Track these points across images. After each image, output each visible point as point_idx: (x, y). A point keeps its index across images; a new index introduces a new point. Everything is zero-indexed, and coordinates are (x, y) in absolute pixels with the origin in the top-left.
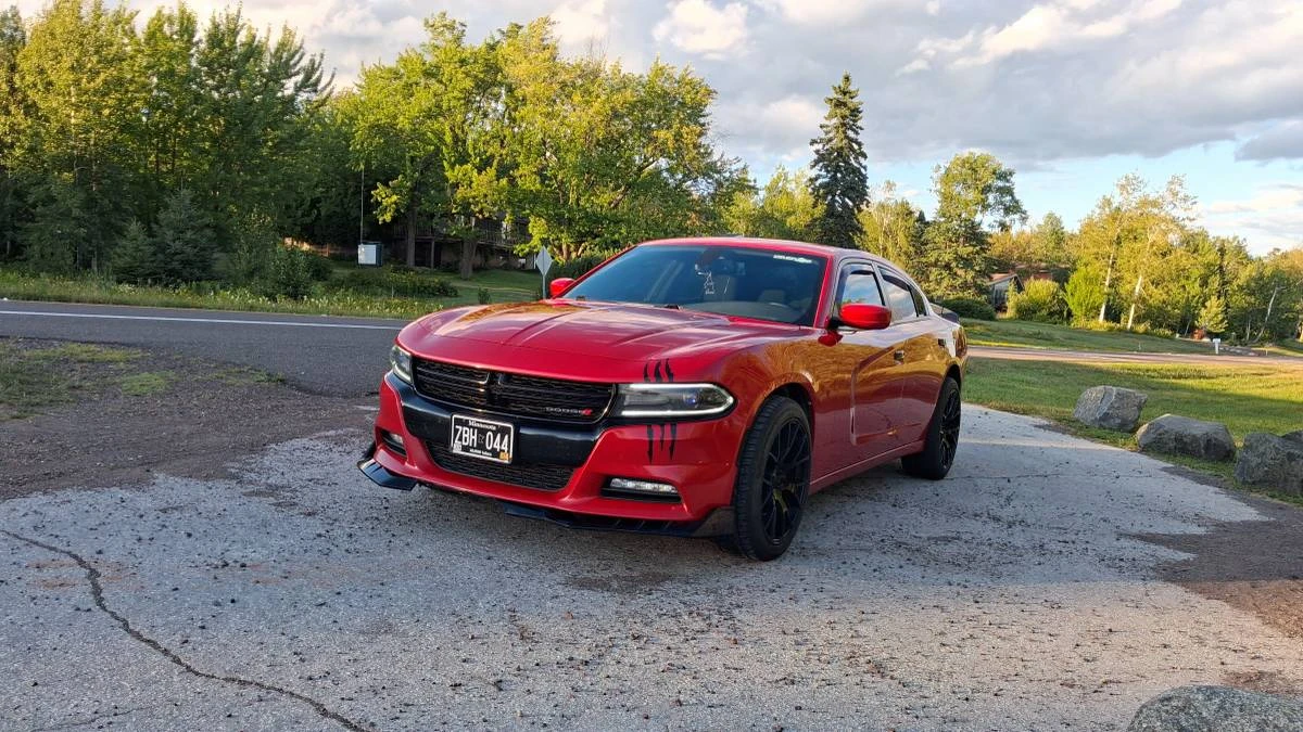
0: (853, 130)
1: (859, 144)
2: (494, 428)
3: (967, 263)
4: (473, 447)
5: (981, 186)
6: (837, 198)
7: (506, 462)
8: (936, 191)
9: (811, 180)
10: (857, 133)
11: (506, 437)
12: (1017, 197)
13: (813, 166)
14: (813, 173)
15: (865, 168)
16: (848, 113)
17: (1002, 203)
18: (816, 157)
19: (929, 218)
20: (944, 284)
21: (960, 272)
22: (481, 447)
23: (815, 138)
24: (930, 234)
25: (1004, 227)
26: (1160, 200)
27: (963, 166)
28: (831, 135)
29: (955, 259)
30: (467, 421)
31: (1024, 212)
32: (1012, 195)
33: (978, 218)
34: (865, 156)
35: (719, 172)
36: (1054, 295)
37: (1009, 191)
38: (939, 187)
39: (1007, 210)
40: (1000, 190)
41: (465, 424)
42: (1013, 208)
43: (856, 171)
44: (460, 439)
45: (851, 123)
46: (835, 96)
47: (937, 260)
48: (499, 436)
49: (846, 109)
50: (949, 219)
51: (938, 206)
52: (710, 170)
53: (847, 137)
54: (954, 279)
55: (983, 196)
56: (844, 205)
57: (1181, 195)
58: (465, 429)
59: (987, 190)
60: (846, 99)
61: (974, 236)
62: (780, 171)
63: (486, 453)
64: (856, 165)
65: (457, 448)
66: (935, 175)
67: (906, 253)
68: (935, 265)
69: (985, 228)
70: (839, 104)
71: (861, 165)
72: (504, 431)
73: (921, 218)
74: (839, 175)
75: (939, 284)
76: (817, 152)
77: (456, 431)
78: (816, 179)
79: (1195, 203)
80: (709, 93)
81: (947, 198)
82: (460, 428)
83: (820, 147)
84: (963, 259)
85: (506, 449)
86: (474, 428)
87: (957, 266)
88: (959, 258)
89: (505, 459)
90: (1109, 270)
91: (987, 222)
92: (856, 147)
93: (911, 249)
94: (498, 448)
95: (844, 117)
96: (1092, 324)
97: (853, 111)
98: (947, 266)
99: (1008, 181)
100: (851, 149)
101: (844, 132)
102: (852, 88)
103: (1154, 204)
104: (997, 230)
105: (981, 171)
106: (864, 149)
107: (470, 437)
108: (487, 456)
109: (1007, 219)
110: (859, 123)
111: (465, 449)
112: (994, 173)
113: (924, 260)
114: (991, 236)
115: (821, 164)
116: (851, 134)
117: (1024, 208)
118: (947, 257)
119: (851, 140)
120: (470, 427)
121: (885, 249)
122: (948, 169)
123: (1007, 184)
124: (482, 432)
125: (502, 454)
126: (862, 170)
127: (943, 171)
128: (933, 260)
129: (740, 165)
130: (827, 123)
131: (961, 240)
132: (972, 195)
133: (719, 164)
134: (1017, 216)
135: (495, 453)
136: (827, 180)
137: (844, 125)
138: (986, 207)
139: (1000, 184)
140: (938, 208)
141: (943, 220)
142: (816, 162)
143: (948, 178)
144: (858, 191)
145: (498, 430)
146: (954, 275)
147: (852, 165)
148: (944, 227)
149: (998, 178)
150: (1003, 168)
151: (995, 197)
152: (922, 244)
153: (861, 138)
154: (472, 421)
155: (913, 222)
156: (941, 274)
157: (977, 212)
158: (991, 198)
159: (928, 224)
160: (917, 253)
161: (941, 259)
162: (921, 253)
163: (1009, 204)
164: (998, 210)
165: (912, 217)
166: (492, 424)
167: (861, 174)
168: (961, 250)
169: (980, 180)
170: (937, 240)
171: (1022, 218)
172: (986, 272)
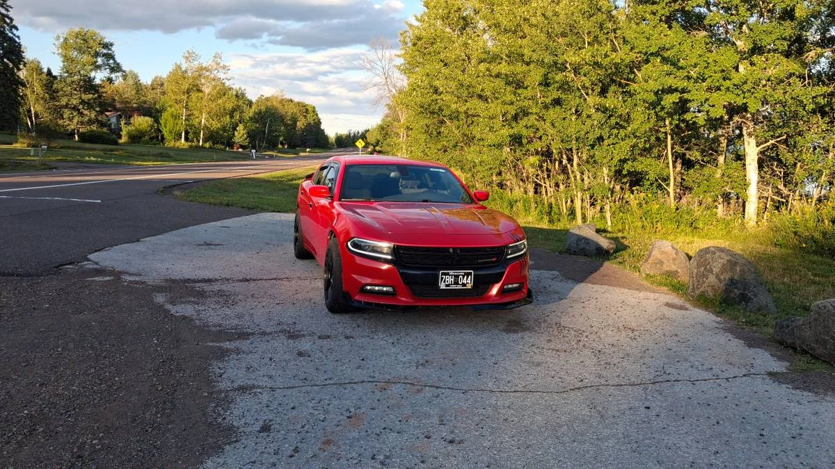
1: (11, 20)
2: (463, 274)
3: (89, 106)
4: (451, 284)
5: (92, 52)
7: (470, 288)
8: (59, 54)
10: (7, 10)
11: (470, 276)
12: (118, 61)
15: (18, 37)
17: (108, 65)
19: (55, 72)
20: (75, 121)
21: (86, 112)
22: (456, 283)
24: (58, 85)
25: (110, 80)
26: (210, 67)
27: (77, 37)
29: (81, 103)
31: (124, 72)
32: (114, 59)
33: (93, 74)
34: (17, 28)
36: (152, 127)
37: (110, 56)
38: (60, 51)
39: (113, 70)
40: (104, 55)
41: (448, 274)
42: (116, 68)
44: (444, 282)
47: (67, 104)
48: (466, 277)
50: (71, 74)
51: (61, 65)
54: (82, 117)
55: (95, 60)
57: (222, 64)
58: (447, 276)
59: (97, 55)
61: (89, 86)
64: (10, 35)
65: (442, 286)
66: (57, 43)
67: (42, 98)
68: (66, 106)
69: (97, 81)
72: (468, 274)
73: (49, 73)
75: (71, 119)
77: (442, 278)
79: (229, 69)
81: (66, 58)
82: (444, 277)
84: (86, 103)
85: (470, 282)
86: (452, 276)
87: (83, 108)
88: (83, 102)
89: (469, 286)
90: (184, 110)
91: (99, 76)
93: (46, 95)
94: (465, 282)
96: (178, 144)
98: (75, 108)
99: (109, 50)
103: (206, 69)
104: (106, 83)
105: (91, 43)
106: (15, 23)
107: (450, 280)
108: (459, 287)
109: (113, 76)
111: (447, 286)
112: (100, 44)
113: (57, 103)
114: (103, 87)
117: (124, 68)
118: (75, 102)
119: (4, 16)
120: (450, 275)
122: (66, 39)
123: (110, 52)
124: (456, 277)
125: (467, 284)
126: (17, 39)
127: (62, 40)
128: (65, 104)
131: (83, 89)
132: (86, 58)
134: (119, 74)
135: (464, 285)
138: (98, 67)
139: (105, 51)
141: (66, 75)
143: (65, 45)
144: (15, 54)
145: (466, 274)
146: (81, 114)
147: (7, 34)
148: (68, 80)
149: (103, 47)
150: (106, 40)
151: (102, 60)
152: (54, 92)
153: (11, 14)
154: (451, 272)
155: (44, 76)
156: (72, 114)
157: (91, 70)
158: (100, 61)
159: (55, 77)
160: (51, 99)
161: (70, 103)
162: (53, 98)
163: (112, 65)
164: (106, 69)
165: (42, 73)
166: (462, 272)
167: (16, 42)
168: (85, 97)
169: (91, 48)
170: (65, 89)
171: (123, 76)
172: (102, 111)
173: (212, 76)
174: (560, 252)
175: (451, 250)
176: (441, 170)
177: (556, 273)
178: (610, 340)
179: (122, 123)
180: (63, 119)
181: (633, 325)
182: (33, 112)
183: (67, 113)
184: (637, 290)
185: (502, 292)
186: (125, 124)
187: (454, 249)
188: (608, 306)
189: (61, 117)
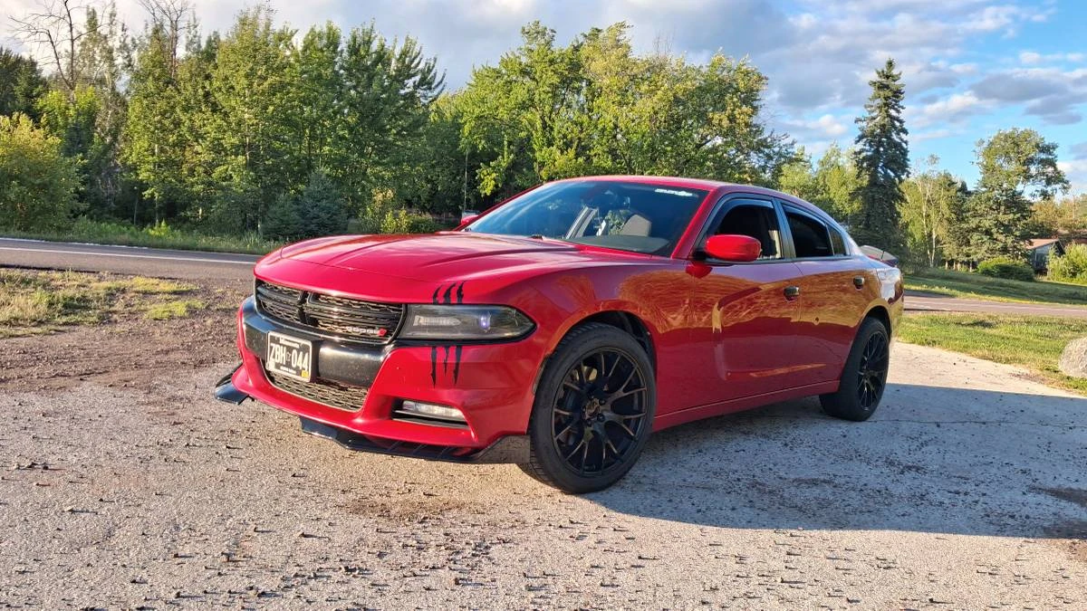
0: (894, 109)
1: (901, 122)
2: (298, 346)
3: (1007, 229)
4: (282, 365)
5: (1023, 159)
6: (880, 170)
7: (306, 380)
8: (979, 163)
9: (855, 153)
10: (898, 112)
11: (307, 355)
13: (857, 142)
14: (859, 147)
15: (906, 142)
16: (890, 94)
17: (1044, 174)
18: (860, 133)
19: (970, 188)
20: (984, 248)
21: (1001, 237)
22: (288, 365)
23: (860, 116)
24: (970, 203)
25: (1046, 196)
27: (1006, 141)
28: (875, 114)
29: (996, 225)
30: (278, 339)
31: (1067, 182)
32: (1054, 166)
33: (1019, 188)
34: (905, 132)
35: (768, 147)
37: (1052, 163)
38: (981, 160)
39: (1049, 182)
40: (1043, 162)
41: (277, 341)
42: (1056, 178)
43: (898, 146)
44: (274, 357)
45: (894, 102)
46: (880, 80)
47: (978, 227)
48: (301, 353)
49: (889, 91)
50: (991, 188)
51: (980, 177)
52: (760, 147)
53: (889, 116)
54: (995, 243)
55: (1025, 168)
56: (886, 176)
58: (277, 346)
59: (1030, 161)
60: (890, 82)
61: (1015, 203)
62: (834, 147)
63: (291, 371)
64: (897, 140)
65: (271, 366)
66: (977, 149)
67: (948, 219)
68: (976, 229)
69: (1026, 196)
70: (882, 87)
71: (902, 140)
72: (305, 349)
73: (963, 189)
74: (882, 149)
75: (979, 246)
76: (862, 129)
77: (271, 348)
78: (860, 153)
80: (760, 79)
81: (989, 170)
82: (274, 345)
83: (864, 124)
84: (1003, 225)
85: (306, 367)
86: (284, 346)
87: (997, 232)
88: (999, 224)
89: (306, 377)
92: (897, 124)
93: (953, 215)
94: (300, 366)
95: (886, 98)
97: (895, 92)
98: (988, 232)
99: (1051, 154)
100: (894, 126)
101: (887, 111)
102: (895, 72)
104: (1039, 199)
105: (1024, 145)
106: (905, 126)
107: (281, 354)
108: (292, 374)
109: (1049, 189)
110: (901, 103)
111: (278, 366)
112: (1037, 147)
113: (964, 226)
114: (1032, 204)
115: (865, 140)
116: (893, 112)
117: (1066, 178)
118: (987, 223)
119: (893, 118)
120: (281, 345)
121: (928, 216)
122: (991, 144)
123: (1050, 157)
124: (289, 350)
125: (303, 371)
127: (985, 145)
128: (974, 226)
129: (788, 141)
130: (871, 103)
131: (1002, 208)
132: (1013, 167)
133: (769, 140)
134: (1058, 186)
135: (299, 371)
136: (869, 153)
137: (886, 105)
138: (1028, 177)
139: (1043, 156)
140: (980, 179)
141: (984, 189)
142: (861, 138)
143: (991, 150)
144: (899, 163)
145: (301, 348)
146: (994, 240)
147: (894, 140)
148: (985, 196)
149: (1041, 151)
150: (1047, 142)
151: (1037, 169)
152: (963, 212)
153: (902, 116)
154: (283, 338)
155: (955, 192)
156: (982, 239)
157: (1018, 182)
158: (1033, 169)
159: (969, 194)
160: (958, 220)
161: (982, 225)
162: (962, 220)
163: (1051, 175)
164: (1040, 181)
165: (954, 188)
166: (296, 342)
168: (1001, 217)
169: (1022, 153)
170: (978, 208)
171: (1064, 188)
172: (1026, 237)
176: (683, 193)
180: (969, 245)
182: (934, 237)
183: (975, 237)
186: (1055, 255)
189: (968, 244)
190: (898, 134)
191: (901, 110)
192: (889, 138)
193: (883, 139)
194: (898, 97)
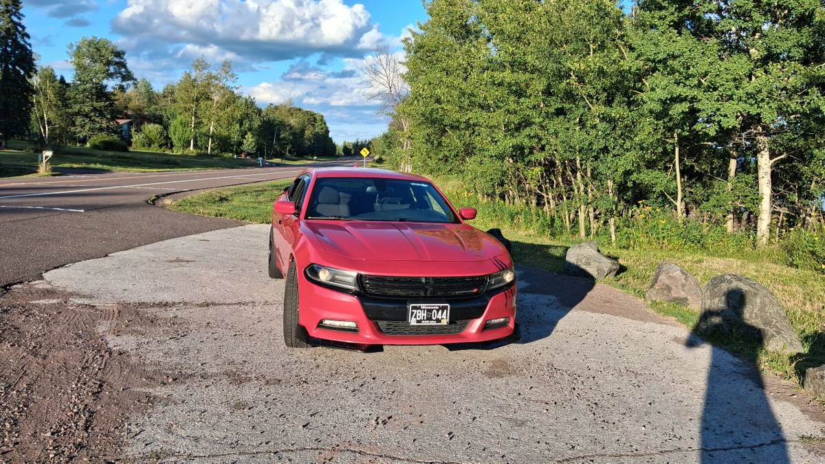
0: (15, 16)
1: (24, 28)
2: (438, 308)
3: (101, 113)
4: (424, 320)
5: (104, 61)
6: (10, 67)
7: (446, 324)
8: (72, 62)
10: (19, 18)
11: (445, 311)
12: (130, 69)
15: (30, 45)
17: (120, 73)
19: (68, 80)
20: (87, 128)
21: (97, 119)
22: (429, 319)
24: (70, 93)
25: (122, 88)
26: (219, 76)
27: (89, 46)
29: (92, 111)
31: (136, 80)
32: (126, 68)
33: (105, 82)
34: (28, 37)
36: (161, 134)
37: (123, 65)
39: (124, 78)
40: (117, 63)
41: (419, 308)
42: (128, 76)
43: (23, 48)
44: (415, 317)
45: (14, 10)
47: (79, 111)
48: (440, 311)
50: (84, 82)
51: (74, 72)
53: (12, 21)
54: (94, 124)
55: (107, 68)
56: (16, 72)
57: (231, 74)
58: (418, 311)
59: (109, 63)
61: (101, 93)
64: (22, 42)
65: (413, 322)
66: (70, 51)
67: (55, 105)
68: (78, 113)
69: (109, 89)
71: (26, 43)
72: (443, 309)
73: (62, 81)
74: (9, 49)
75: (83, 126)
77: (412, 313)
79: (237, 78)
81: (80, 67)
82: (415, 311)
84: (98, 110)
85: (445, 317)
86: (424, 310)
87: (95, 116)
88: (95, 109)
89: (445, 322)
90: (193, 117)
91: (111, 84)
92: (20, 29)
93: (59, 102)
94: (440, 318)
96: (186, 152)
98: (86, 116)
99: (121, 58)
100: (17, 30)
101: (10, 17)
103: (215, 78)
104: (118, 91)
105: (103, 52)
106: (27, 31)
107: (422, 315)
108: (433, 323)
109: (124, 84)
110: (21, 11)
111: (418, 322)
112: (112, 52)
113: (69, 110)
114: (114, 95)
116: (15, 19)
117: (135, 76)
118: (87, 109)
119: (16, 24)
120: (422, 310)
122: (79, 47)
123: (122, 60)
124: (430, 311)
125: (442, 320)
126: (28, 47)
127: (75, 48)
128: (77, 111)
131: (94, 97)
132: (98, 66)
134: (130, 82)
135: (438, 321)
137: (7, 11)
138: (111, 75)
139: (117, 60)
140: (74, 74)
141: (79, 83)
143: (79, 53)
144: (26, 62)
145: (440, 308)
146: (93, 121)
147: (19, 42)
148: (81, 88)
149: (115, 56)
150: (119, 49)
151: (114, 68)
152: (66, 99)
153: (23, 22)
154: (423, 306)
155: (57, 84)
156: (84, 121)
157: (103, 78)
158: (112, 69)
159: (68, 85)
160: (63, 106)
161: (82, 110)
162: (66, 106)
163: (124, 74)
164: (117, 77)
165: (55, 80)
166: (436, 306)
167: (27, 50)
168: (96, 104)
169: (103, 56)
170: (77, 96)
171: (135, 84)
172: (113, 118)
173: (221, 84)
174: (559, 273)
175: (423, 281)
176: (423, 185)
177: (553, 298)
178: (610, 388)
179: (133, 130)
180: (75, 126)
181: (637, 367)
182: (46, 119)
183: (79, 120)
184: (642, 320)
185: (485, 327)
186: (135, 131)
187: (426, 278)
188: (608, 341)
189: (73, 124)
190: (23, 38)
191: (22, 17)
192: (15, 41)
193: (9, 41)
194: (18, 6)
